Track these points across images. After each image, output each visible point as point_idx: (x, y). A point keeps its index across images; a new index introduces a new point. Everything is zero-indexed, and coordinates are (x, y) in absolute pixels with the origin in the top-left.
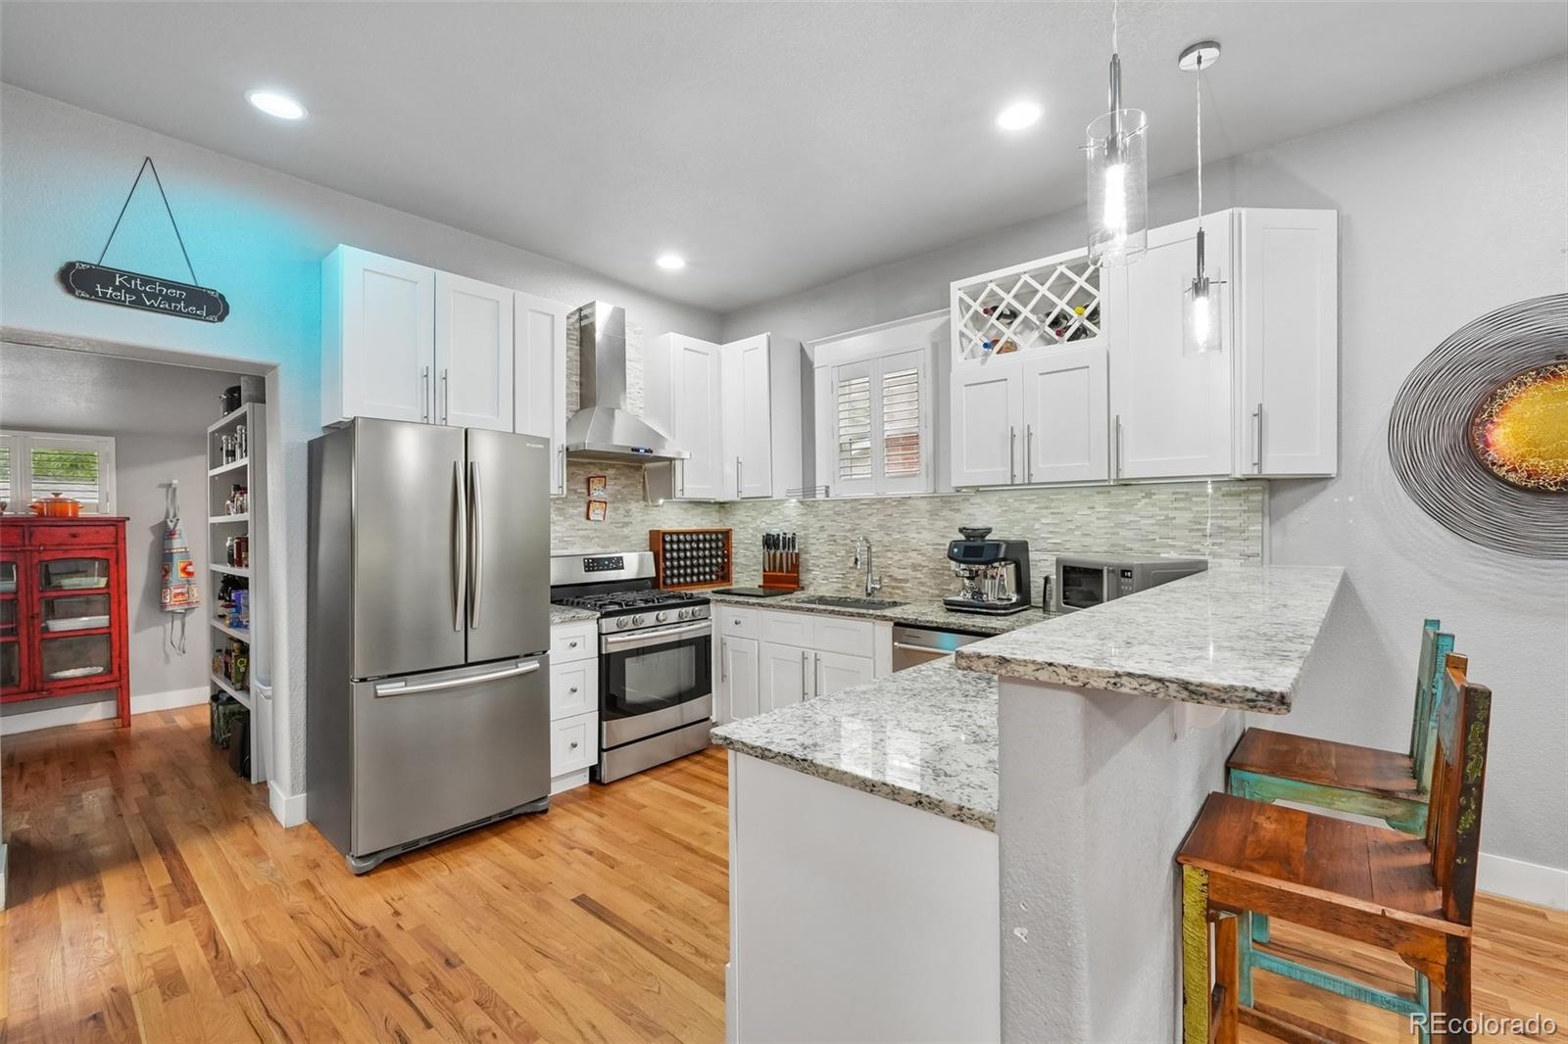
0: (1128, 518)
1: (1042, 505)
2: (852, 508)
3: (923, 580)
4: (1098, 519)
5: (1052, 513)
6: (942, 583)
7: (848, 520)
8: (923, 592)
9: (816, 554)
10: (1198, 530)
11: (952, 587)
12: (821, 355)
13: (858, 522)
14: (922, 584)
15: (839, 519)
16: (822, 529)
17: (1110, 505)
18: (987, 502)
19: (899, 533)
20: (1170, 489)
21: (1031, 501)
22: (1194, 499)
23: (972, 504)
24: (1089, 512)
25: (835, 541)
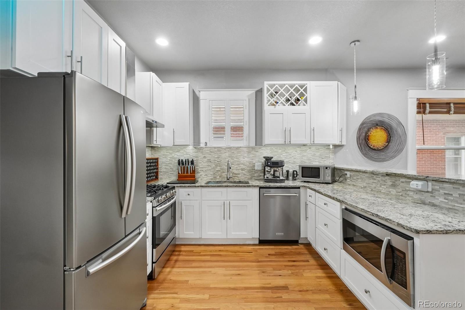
0: (305, 154)
1: (282, 150)
2: (217, 150)
3: (245, 173)
4: (298, 154)
5: (286, 153)
7: (216, 154)
8: (245, 177)
9: (202, 167)
10: (321, 157)
11: (255, 175)
12: (203, 95)
13: (220, 155)
14: (245, 175)
15: (212, 154)
16: (205, 157)
17: (301, 151)
18: (267, 149)
19: (236, 158)
20: (315, 147)
21: (280, 149)
22: (320, 150)
23: (262, 150)
24: (295, 152)
25: (211, 161)
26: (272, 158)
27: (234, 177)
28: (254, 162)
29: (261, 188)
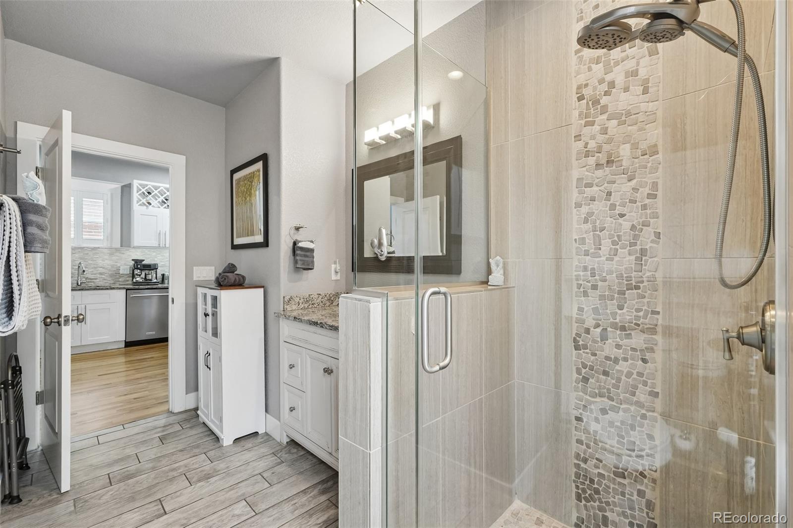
1: (156, 253)
5: (161, 256)
6: (116, 279)
11: (120, 280)
18: (137, 252)
19: (92, 261)
26: (144, 260)
27: (88, 282)
28: (119, 265)
29: (127, 290)
